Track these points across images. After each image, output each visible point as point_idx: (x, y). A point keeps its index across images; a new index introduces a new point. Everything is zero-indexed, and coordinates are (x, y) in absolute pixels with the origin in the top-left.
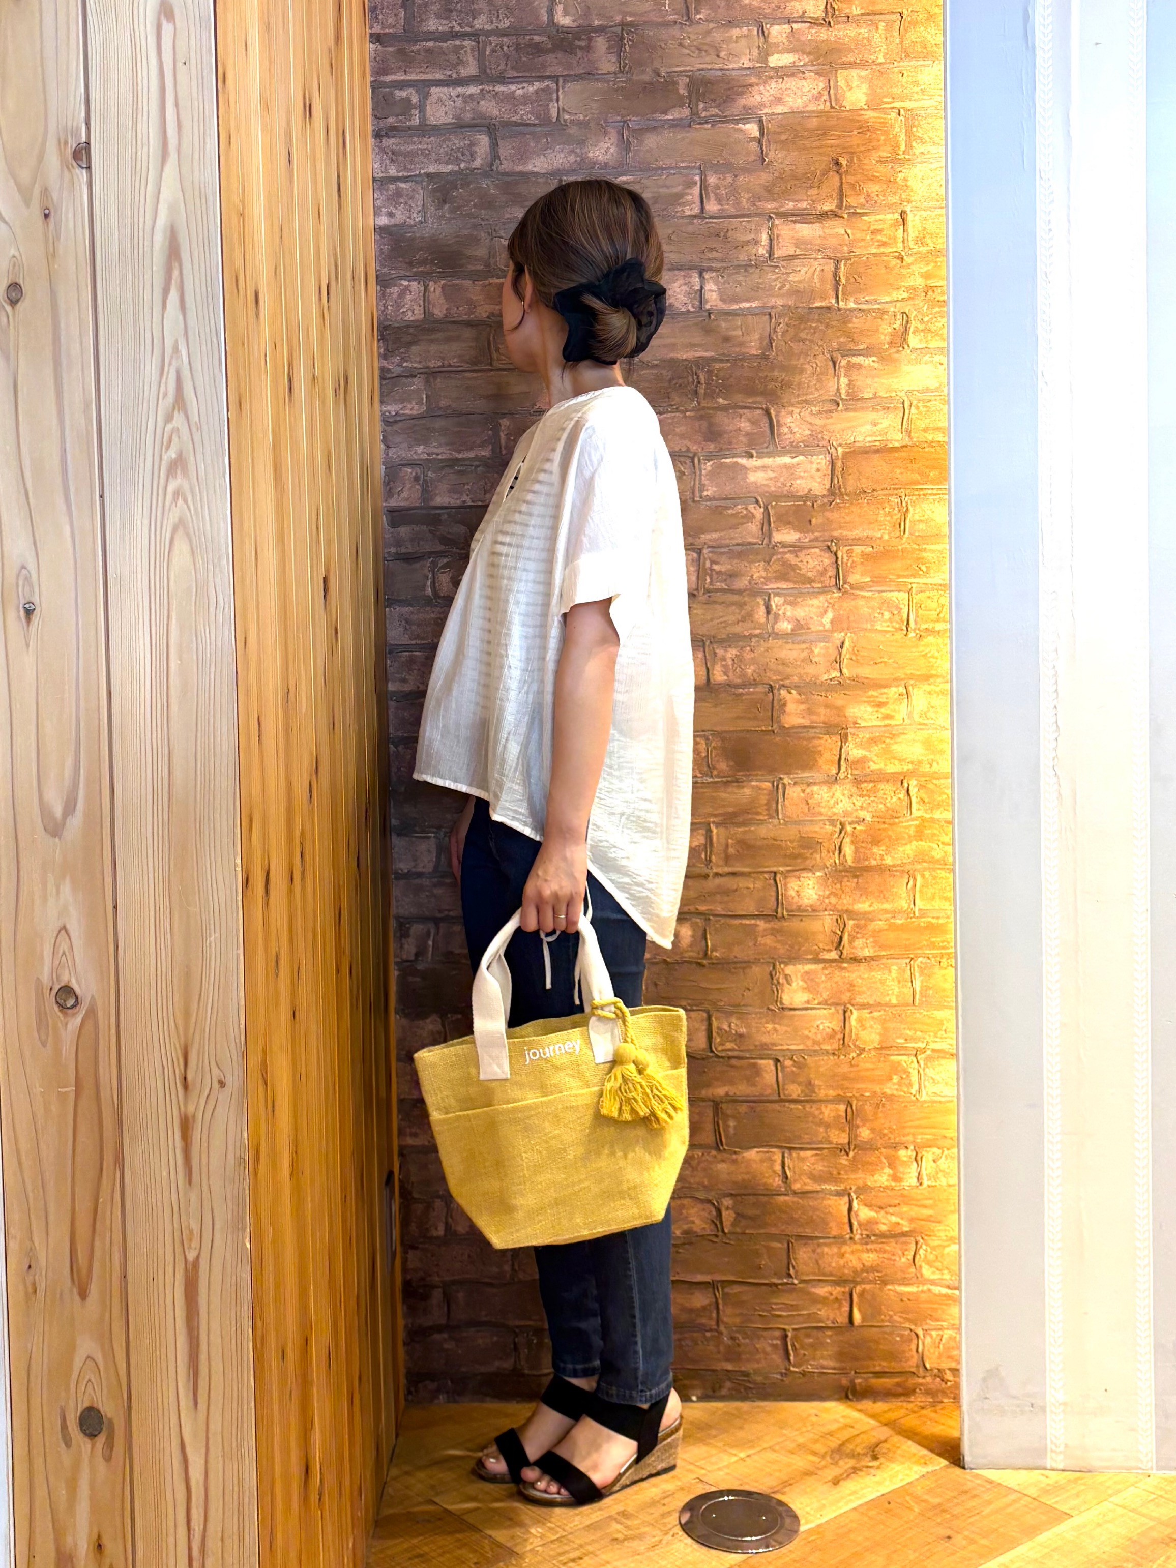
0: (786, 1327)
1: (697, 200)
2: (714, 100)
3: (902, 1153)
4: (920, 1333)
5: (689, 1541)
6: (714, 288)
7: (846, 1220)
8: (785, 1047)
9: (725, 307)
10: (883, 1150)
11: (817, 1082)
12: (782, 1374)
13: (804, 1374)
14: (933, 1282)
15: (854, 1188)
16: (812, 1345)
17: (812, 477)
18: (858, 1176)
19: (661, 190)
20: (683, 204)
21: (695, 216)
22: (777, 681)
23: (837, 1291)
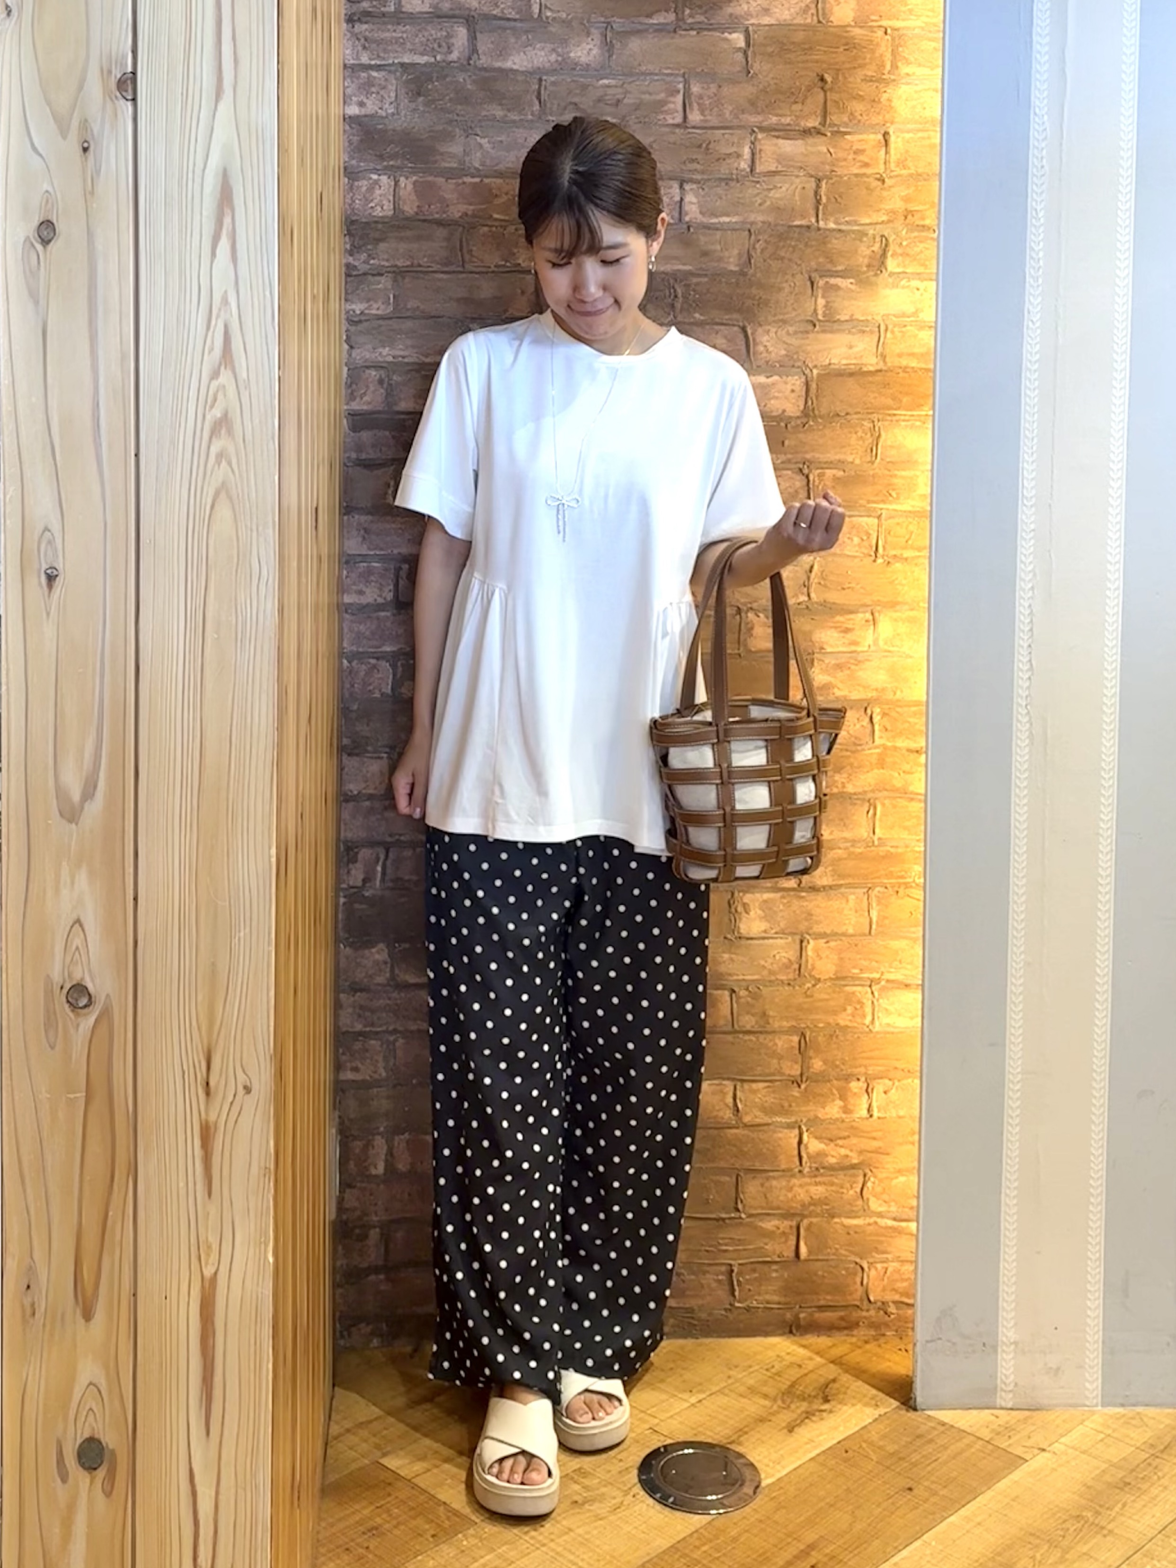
0: (732, 1262)
1: (680, 107)
2: (700, 7)
3: (854, 1085)
4: (865, 1266)
5: (651, 1501)
6: (694, 200)
7: (796, 1152)
8: (741, 977)
9: (705, 220)
10: (835, 1082)
11: (771, 1013)
12: (726, 1310)
13: (748, 1309)
14: (880, 1215)
15: (804, 1120)
16: (756, 1279)
17: (786, 398)
18: (809, 1108)
19: (643, 96)
20: (667, 112)
21: (677, 126)
22: (745, 604)
23: (784, 1225)
